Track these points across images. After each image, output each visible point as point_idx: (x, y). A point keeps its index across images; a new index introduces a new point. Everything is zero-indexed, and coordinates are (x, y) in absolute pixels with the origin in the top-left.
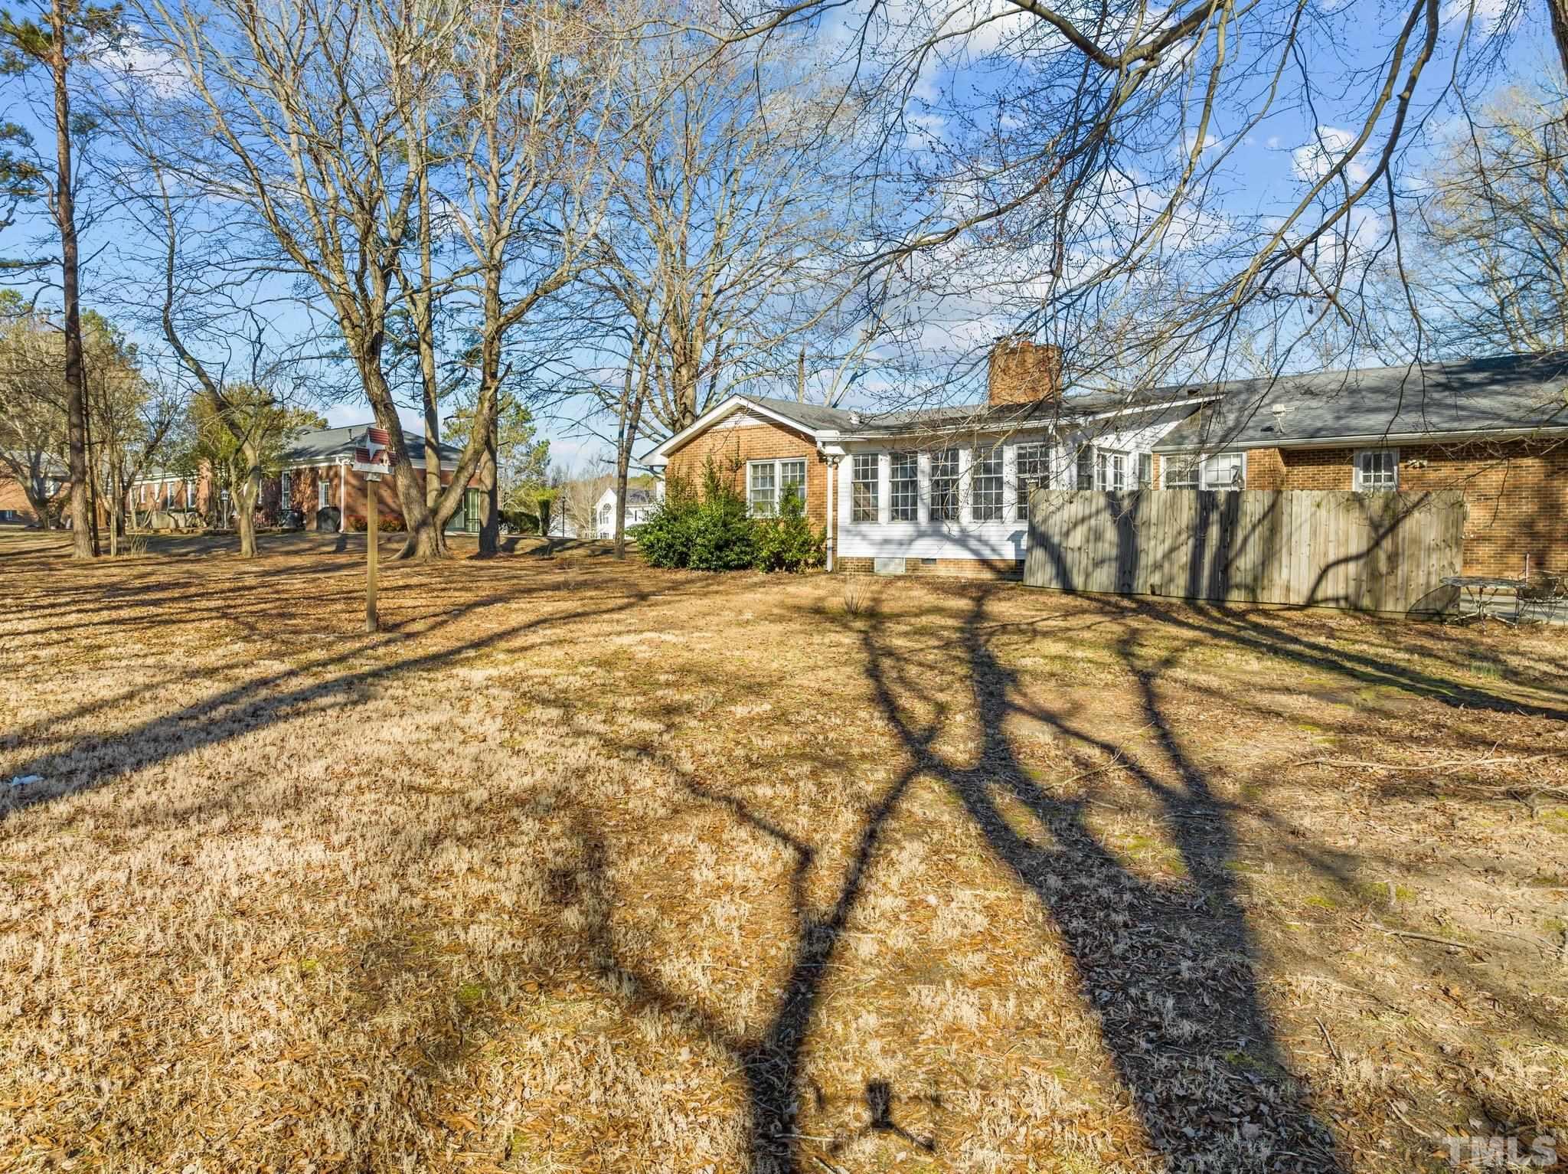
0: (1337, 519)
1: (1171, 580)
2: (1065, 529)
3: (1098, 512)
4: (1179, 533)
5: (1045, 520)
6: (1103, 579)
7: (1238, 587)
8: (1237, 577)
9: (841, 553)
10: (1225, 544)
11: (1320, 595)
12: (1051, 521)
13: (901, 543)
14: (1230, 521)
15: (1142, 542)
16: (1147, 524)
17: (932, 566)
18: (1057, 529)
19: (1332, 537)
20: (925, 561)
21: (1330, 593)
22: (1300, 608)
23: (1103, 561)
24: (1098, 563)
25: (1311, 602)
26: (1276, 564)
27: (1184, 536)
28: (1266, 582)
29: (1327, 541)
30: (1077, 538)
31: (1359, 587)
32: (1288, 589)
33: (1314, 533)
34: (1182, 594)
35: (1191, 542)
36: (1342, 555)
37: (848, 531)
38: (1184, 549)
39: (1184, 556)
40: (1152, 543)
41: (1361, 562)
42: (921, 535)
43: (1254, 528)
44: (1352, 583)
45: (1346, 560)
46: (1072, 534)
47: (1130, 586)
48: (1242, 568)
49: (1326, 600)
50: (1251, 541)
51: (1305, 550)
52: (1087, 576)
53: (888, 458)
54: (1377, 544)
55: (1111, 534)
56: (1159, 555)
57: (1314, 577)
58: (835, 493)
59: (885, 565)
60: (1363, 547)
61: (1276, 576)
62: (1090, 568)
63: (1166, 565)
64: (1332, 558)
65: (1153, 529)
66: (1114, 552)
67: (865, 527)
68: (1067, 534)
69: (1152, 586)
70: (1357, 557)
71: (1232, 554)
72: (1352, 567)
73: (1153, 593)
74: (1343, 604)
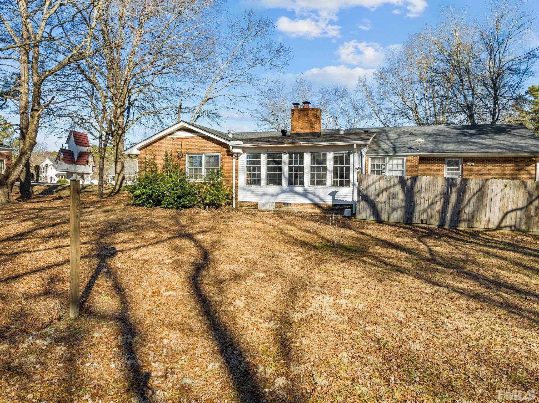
0: (514, 193)
1: (432, 217)
2: (377, 192)
3: (394, 185)
4: (436, 196)
5: (366, 188)
6: (397, 216)
7: (464, 221)
8: (465, 217)
9: (240, 199)
10: (459, 201)
11: (503, 224)
12: (370, 189)
13: (272, 195)
14: (462, 192)
15: (417, 200)
16: (420, 191)
17: (289, 206)
18: (373, 193)
19: (511, 200)
20: (285, 204)
21: (508, 224)
22: (493, 230)
23: (398, 208)
24: (394, 209)
25: (499, 227)
26: (484, 211)
27: (439, 197)
28: (478, 218)
29: (508, 201)
30: (383, 197)
31: (521, 221)
32: (489, 222)
33: (503, 198)
34: (437, 223)
35: (442, 200)
36: (514, 208)
37: (244, 189)
38: (439, 203)
39: (438, 206)
40: (423, 200)
41: (523, 211)
42: (283, 192)
43: (474, 195)
44: (518, 220)
45: (517, 210)
46: (381, 195)
47: (411, 220)
48: (467, 212)
49: (506, 227)
50: (472, 200)
51: (498, 205)
52: (389, 215)
53: (266, 155)
54: (531, 203)
55: (401, 196)
56: (426, 206)
57: (501, 217)
58: (237, 170)
59: (264, 205)
60: (525, 204)
61: (483, 216)
62: (390, 212)
63: (429, 210)
64: (510, 208)
65: (423, 195)
66: (403, 204)
67: (253, 187)
68: (378, 195)
69: (422, 220)
70: (521, 209)
71: (462, 206)
72: (519, 213)
73: (422, 223)
74: (513, 228)
